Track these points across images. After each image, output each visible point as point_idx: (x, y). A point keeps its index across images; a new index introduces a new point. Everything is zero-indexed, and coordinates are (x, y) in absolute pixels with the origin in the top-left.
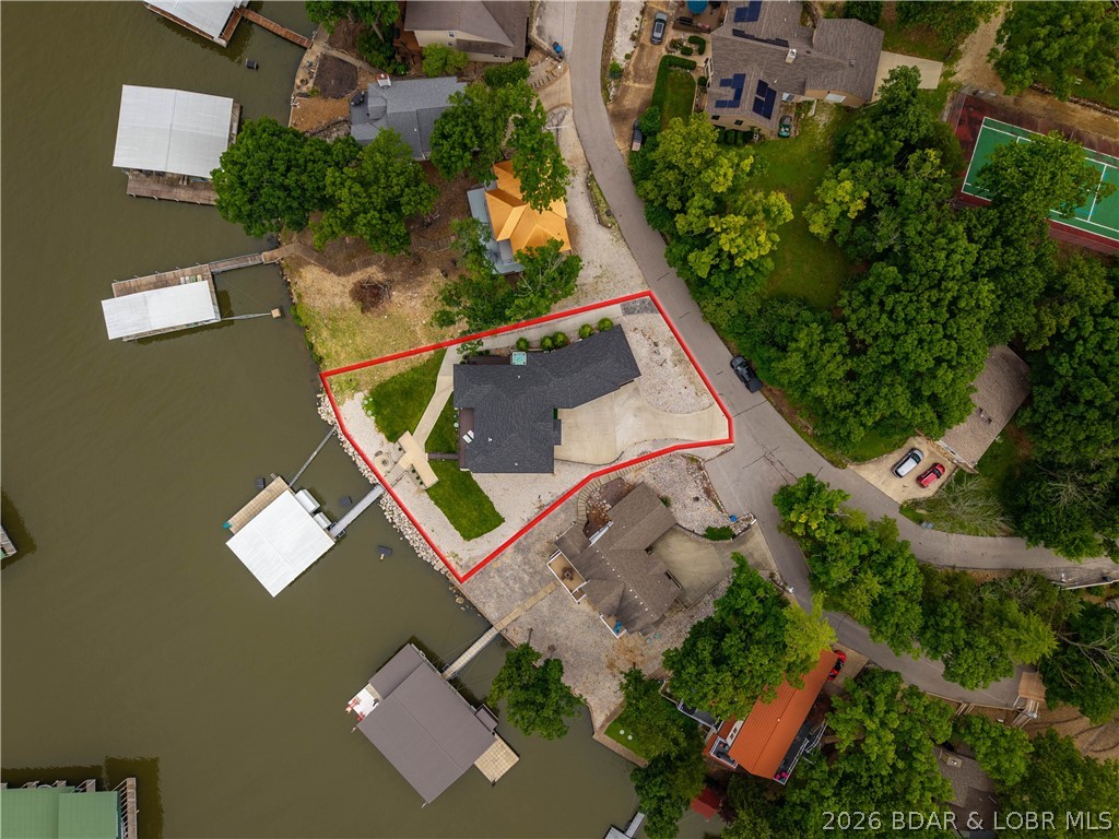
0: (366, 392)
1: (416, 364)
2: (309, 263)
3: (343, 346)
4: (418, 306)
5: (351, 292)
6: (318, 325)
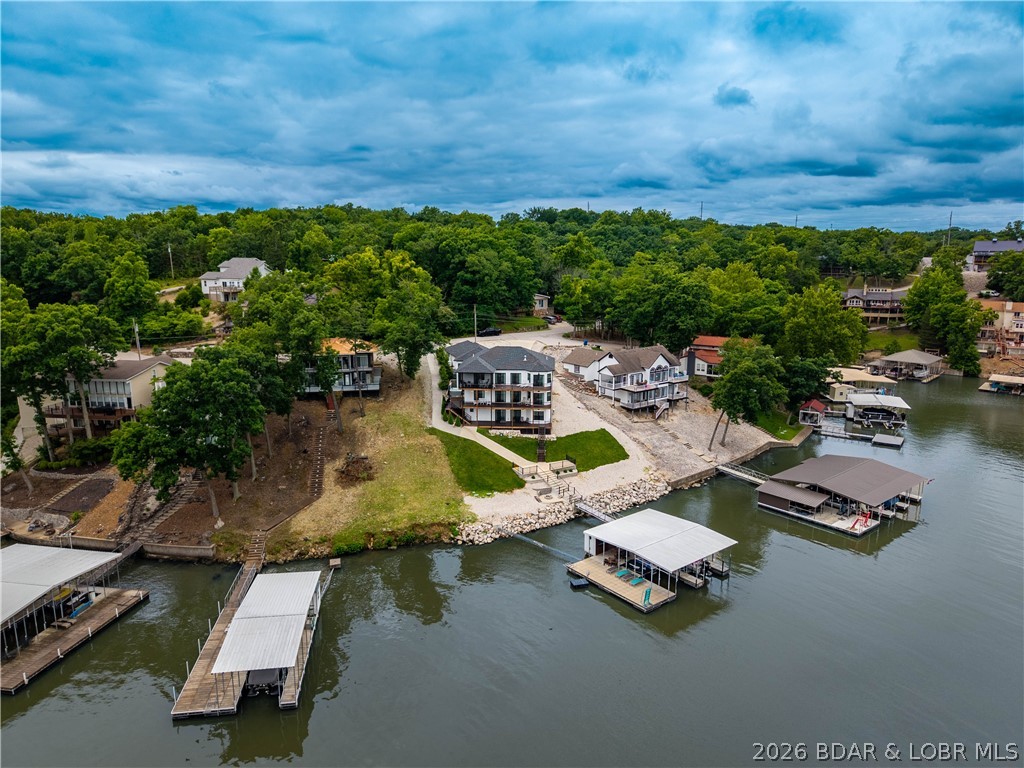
0: (463, 494)
1: (444, 451)
2: (288, 523)
3: (405, 503)
4: (384, 439)
5: (343, 488)
6: (370, 524)
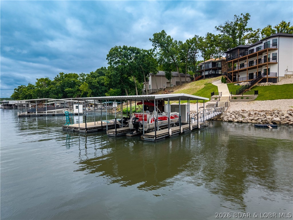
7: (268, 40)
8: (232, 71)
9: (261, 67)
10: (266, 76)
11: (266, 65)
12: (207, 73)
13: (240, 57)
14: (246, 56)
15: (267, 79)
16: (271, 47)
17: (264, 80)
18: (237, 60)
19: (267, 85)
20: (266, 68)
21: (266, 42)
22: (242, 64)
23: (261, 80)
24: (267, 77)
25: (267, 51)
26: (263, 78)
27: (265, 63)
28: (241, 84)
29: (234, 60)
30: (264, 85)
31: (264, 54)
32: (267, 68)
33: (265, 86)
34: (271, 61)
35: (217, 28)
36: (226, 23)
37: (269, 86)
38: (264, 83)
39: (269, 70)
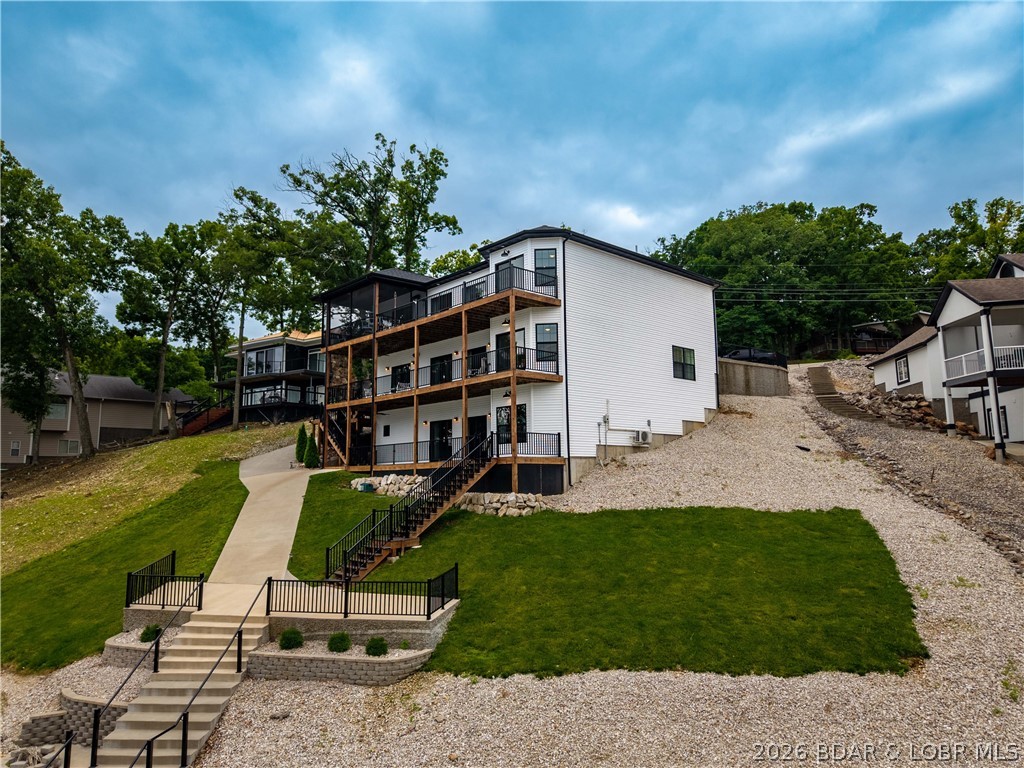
7: (514, 251)
8: (346, 404)
9: (481, 391)
10: (505, 452)
11: (509, 384)
12: (256, 398)
13: (381, 328)
14: (410, 325)
15: (515, 470)
16: (529, 286)
17: (498, 479)
18: (371, 341)
19: (514, 512)
20: (509, 402)
21: (505, 258)
22: (401, 367)
23: (483, 472)
24: (515, 457)
25: (507, 311)
26: (493, 463)
27: (502, 375)
28: (383, 483)
29: (355, 341)
30: (497, 509)
31: (498, 327)
32: (514, 402)
33: (501, 514)
34: (533, 367)
35: (290, 175)
36: (341, 166)
37: (527, 518)
38: (497, 496)
39: (521, 412)
